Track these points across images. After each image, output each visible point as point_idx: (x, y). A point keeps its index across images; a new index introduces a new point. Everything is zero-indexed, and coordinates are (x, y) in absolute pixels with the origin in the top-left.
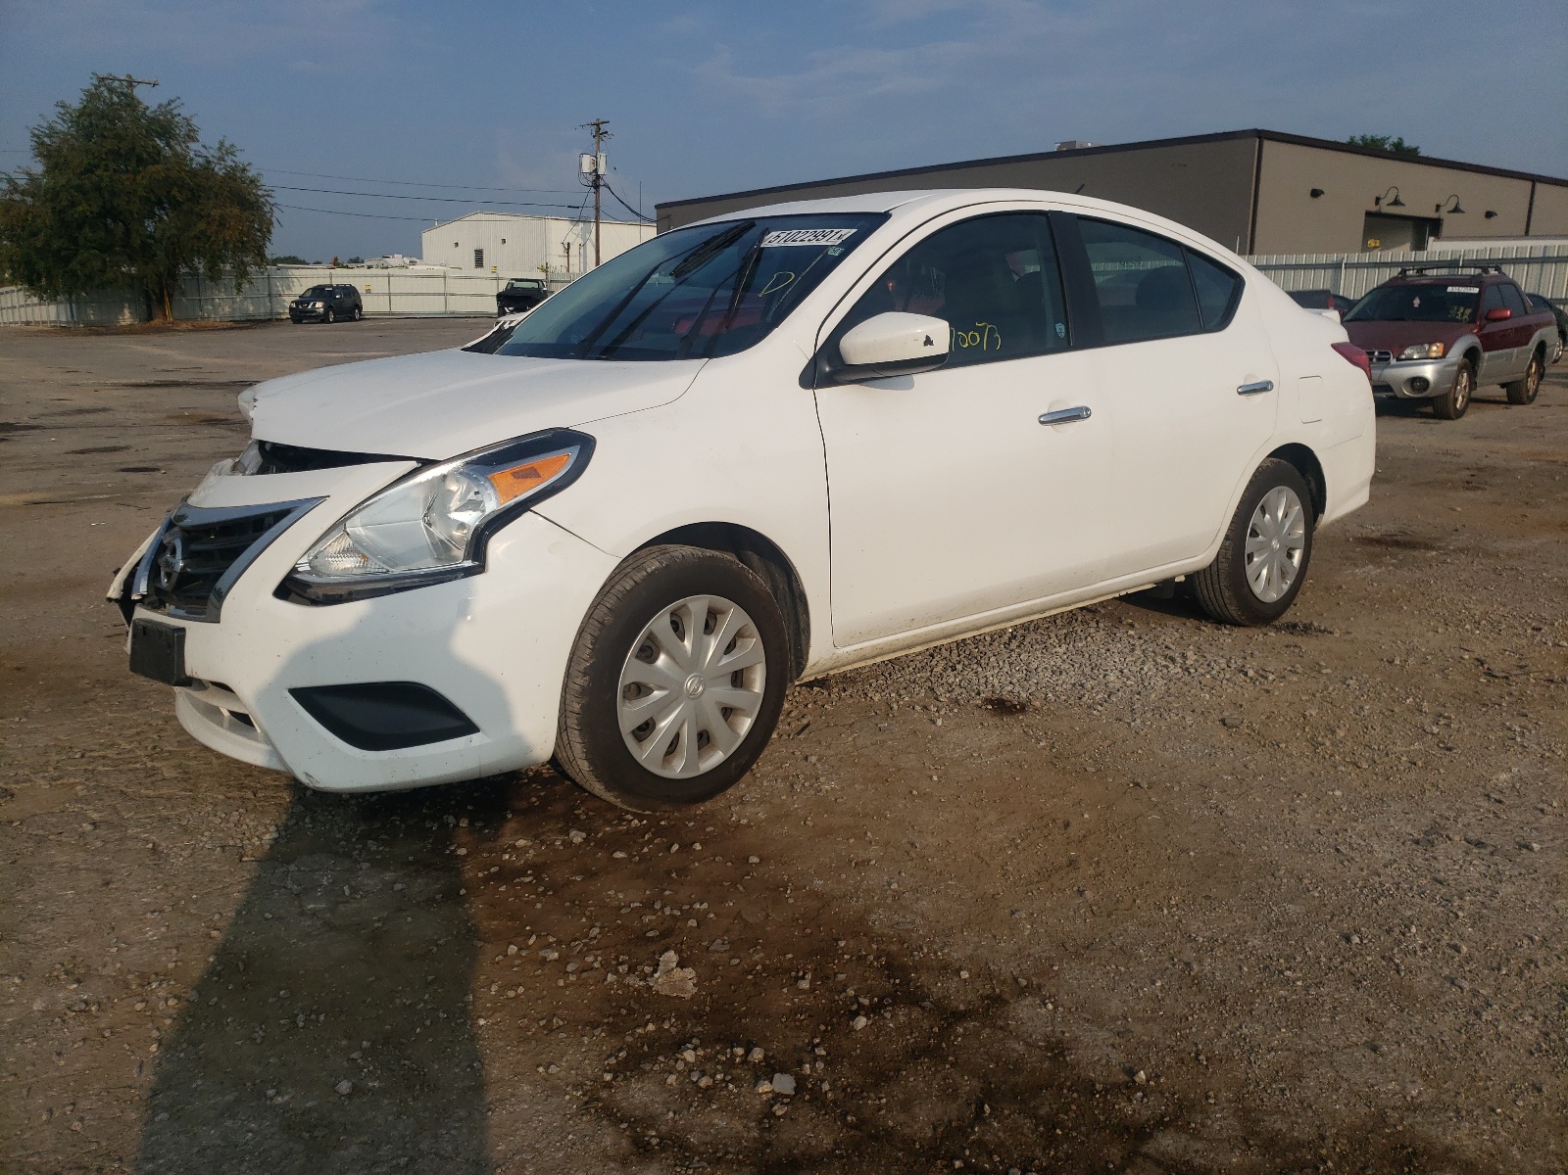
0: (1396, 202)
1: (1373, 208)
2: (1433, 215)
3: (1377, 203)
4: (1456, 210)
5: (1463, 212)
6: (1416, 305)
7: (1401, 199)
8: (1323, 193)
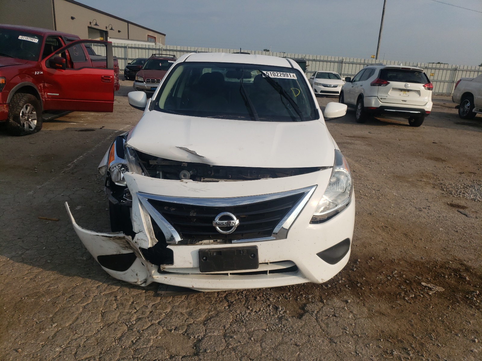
0: (96, 25)
1: (90, 26)
2: (105, 30)
3: (90, 24)
4: (112, 29)
5: (114, 30)
6: (160, 65)
7: (98, 24)
8: (75, 18)
